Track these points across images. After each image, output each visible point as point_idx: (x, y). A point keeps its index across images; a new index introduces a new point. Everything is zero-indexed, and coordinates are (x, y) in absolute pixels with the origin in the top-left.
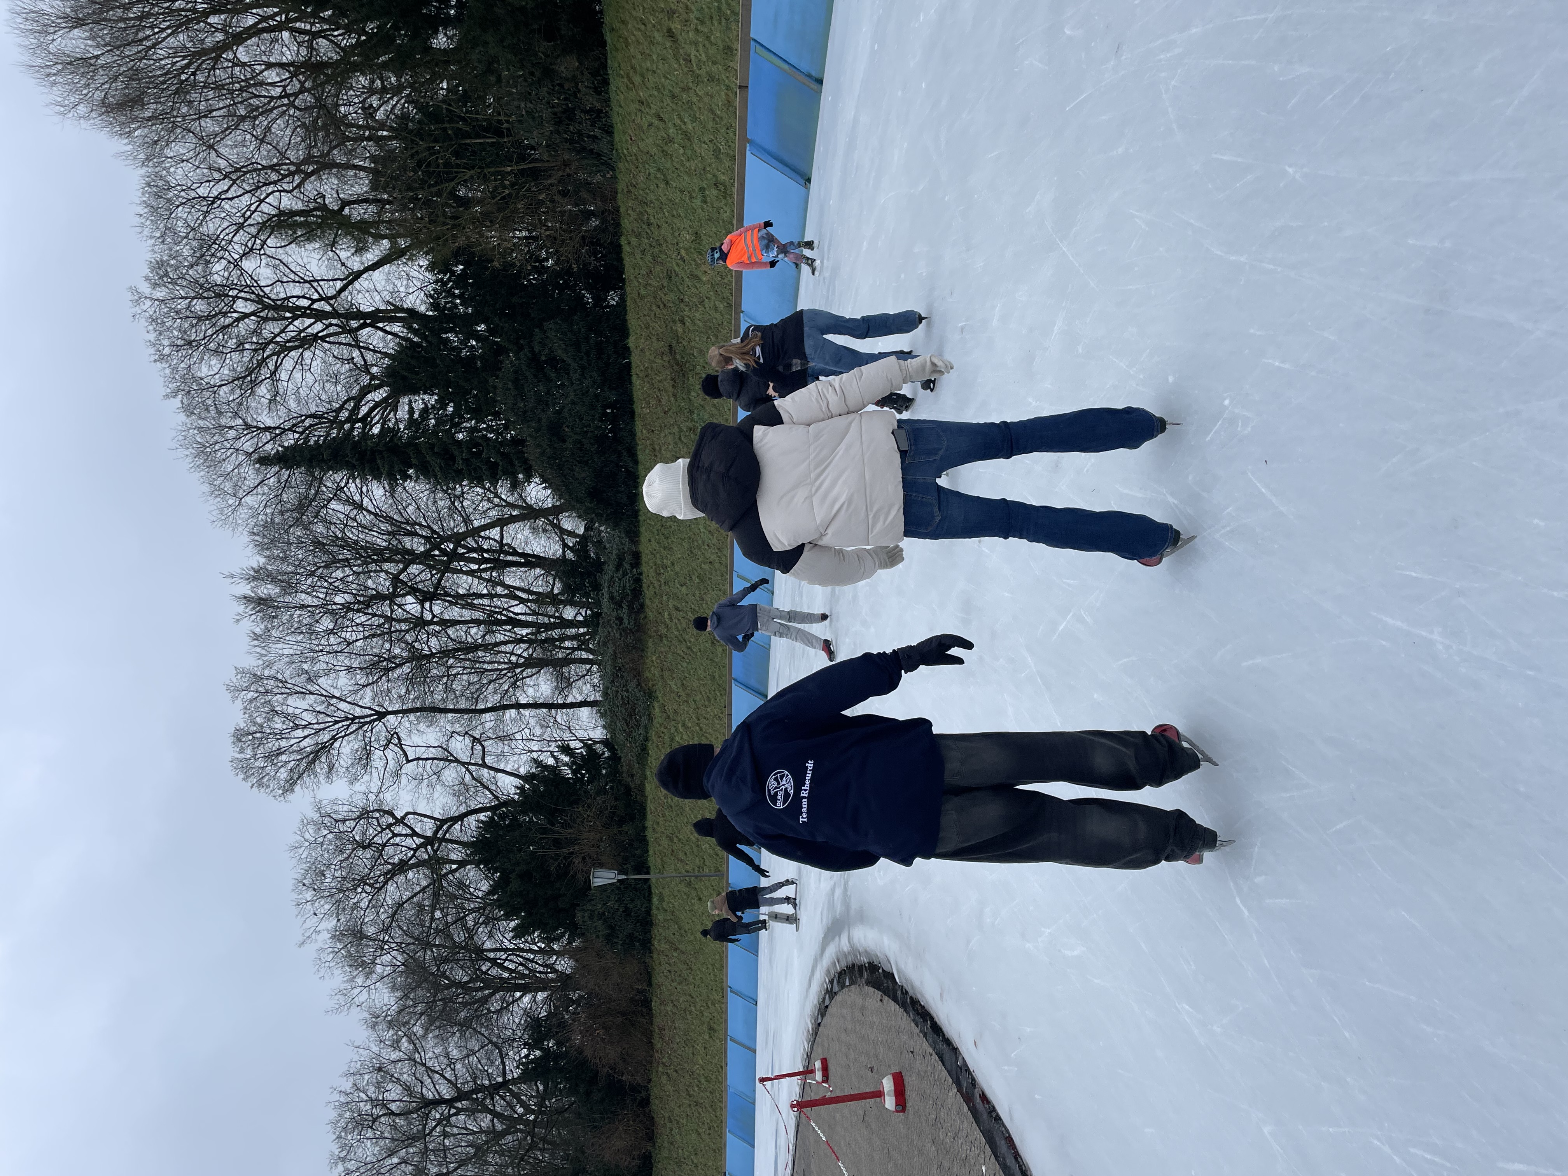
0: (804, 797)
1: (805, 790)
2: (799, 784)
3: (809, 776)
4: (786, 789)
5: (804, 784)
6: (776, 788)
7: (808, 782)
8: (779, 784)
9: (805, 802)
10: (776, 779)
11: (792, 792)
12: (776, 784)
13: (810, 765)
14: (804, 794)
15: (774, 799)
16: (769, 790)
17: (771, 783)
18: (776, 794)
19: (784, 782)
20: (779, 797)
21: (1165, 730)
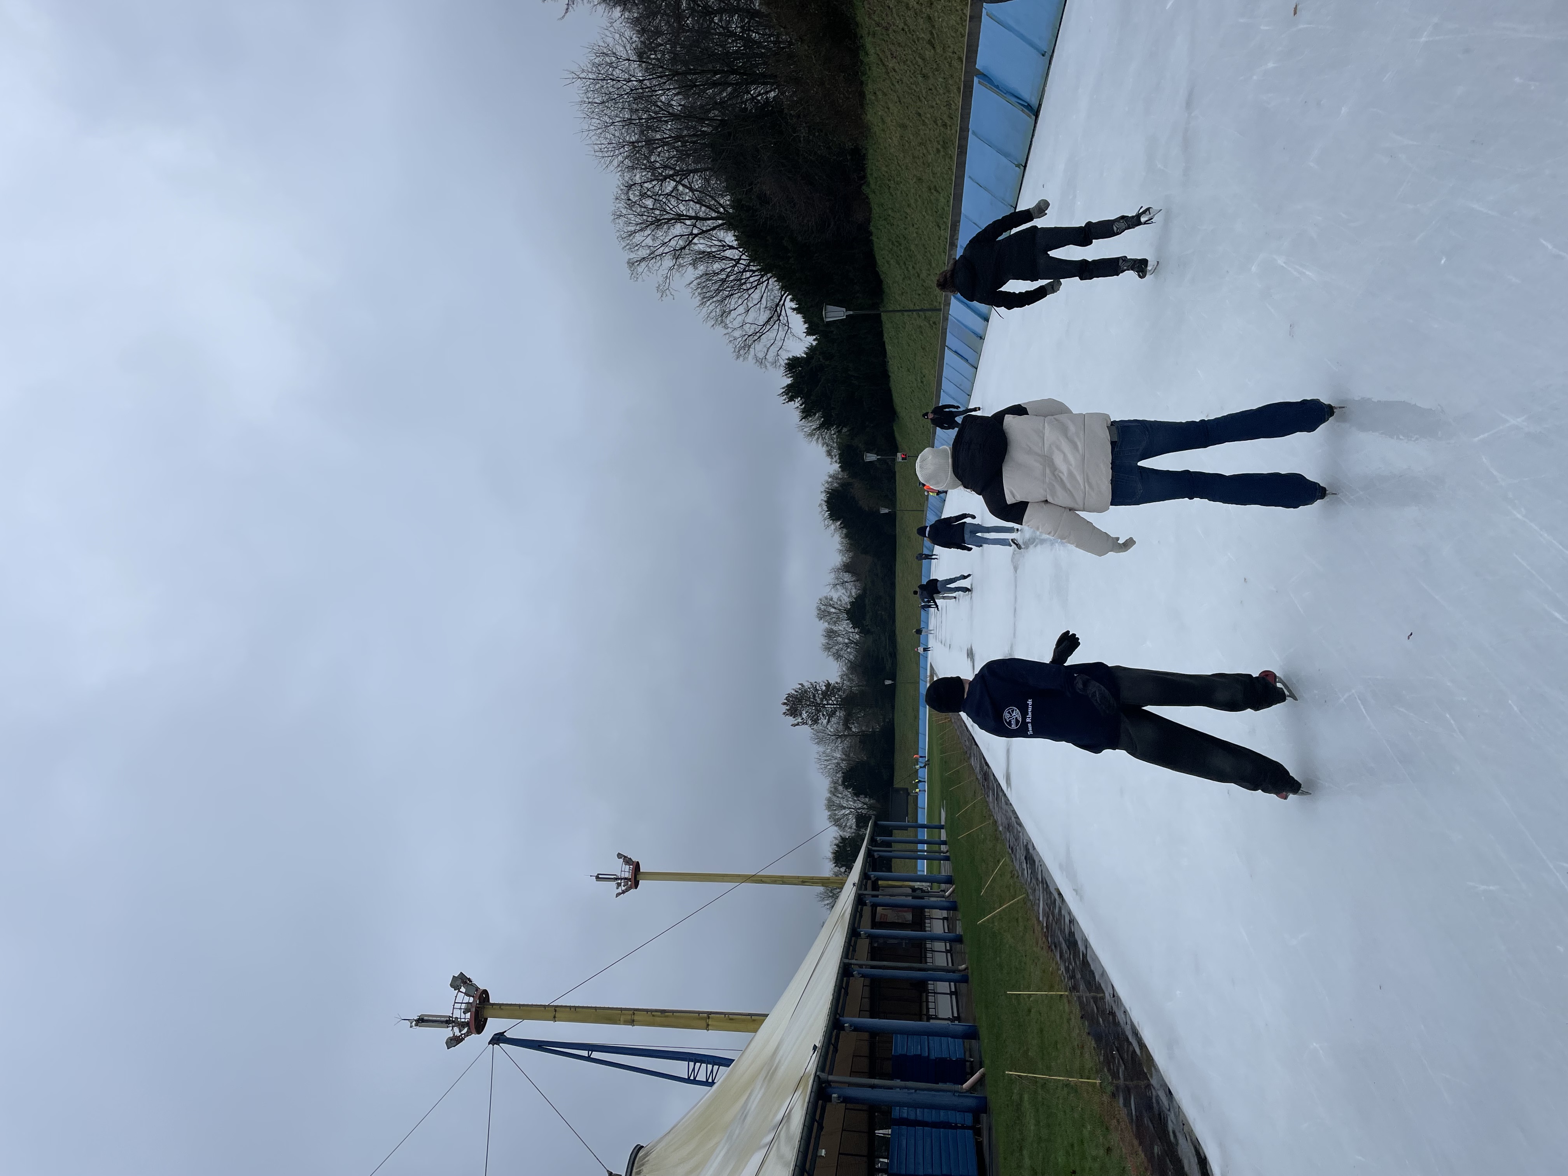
0: (1029, 723)
1: (1029, 718)
2: (1024, 714)
3: (1030, 710)
4: (1016, 718)
5: (1028, 714)
6: (1010, 718)
7: (1030, 713)
8: (1011, 715)
9: (1030, 725)
10: (1009, 713)
11: (1020, 720)
12: (1009, 716)
13: (1030, 702)
14: (1028, 720)
15: (1010, 723)
16: (1006, 719)
17: (1006, 715)
18: (1010, 721)
19: (1014, 714)
20: (1012, 723)
21: (1267, 675)
